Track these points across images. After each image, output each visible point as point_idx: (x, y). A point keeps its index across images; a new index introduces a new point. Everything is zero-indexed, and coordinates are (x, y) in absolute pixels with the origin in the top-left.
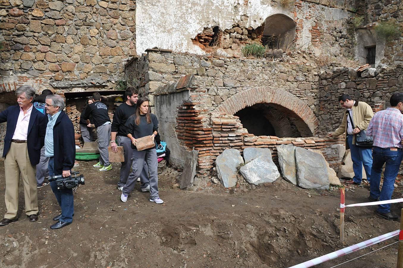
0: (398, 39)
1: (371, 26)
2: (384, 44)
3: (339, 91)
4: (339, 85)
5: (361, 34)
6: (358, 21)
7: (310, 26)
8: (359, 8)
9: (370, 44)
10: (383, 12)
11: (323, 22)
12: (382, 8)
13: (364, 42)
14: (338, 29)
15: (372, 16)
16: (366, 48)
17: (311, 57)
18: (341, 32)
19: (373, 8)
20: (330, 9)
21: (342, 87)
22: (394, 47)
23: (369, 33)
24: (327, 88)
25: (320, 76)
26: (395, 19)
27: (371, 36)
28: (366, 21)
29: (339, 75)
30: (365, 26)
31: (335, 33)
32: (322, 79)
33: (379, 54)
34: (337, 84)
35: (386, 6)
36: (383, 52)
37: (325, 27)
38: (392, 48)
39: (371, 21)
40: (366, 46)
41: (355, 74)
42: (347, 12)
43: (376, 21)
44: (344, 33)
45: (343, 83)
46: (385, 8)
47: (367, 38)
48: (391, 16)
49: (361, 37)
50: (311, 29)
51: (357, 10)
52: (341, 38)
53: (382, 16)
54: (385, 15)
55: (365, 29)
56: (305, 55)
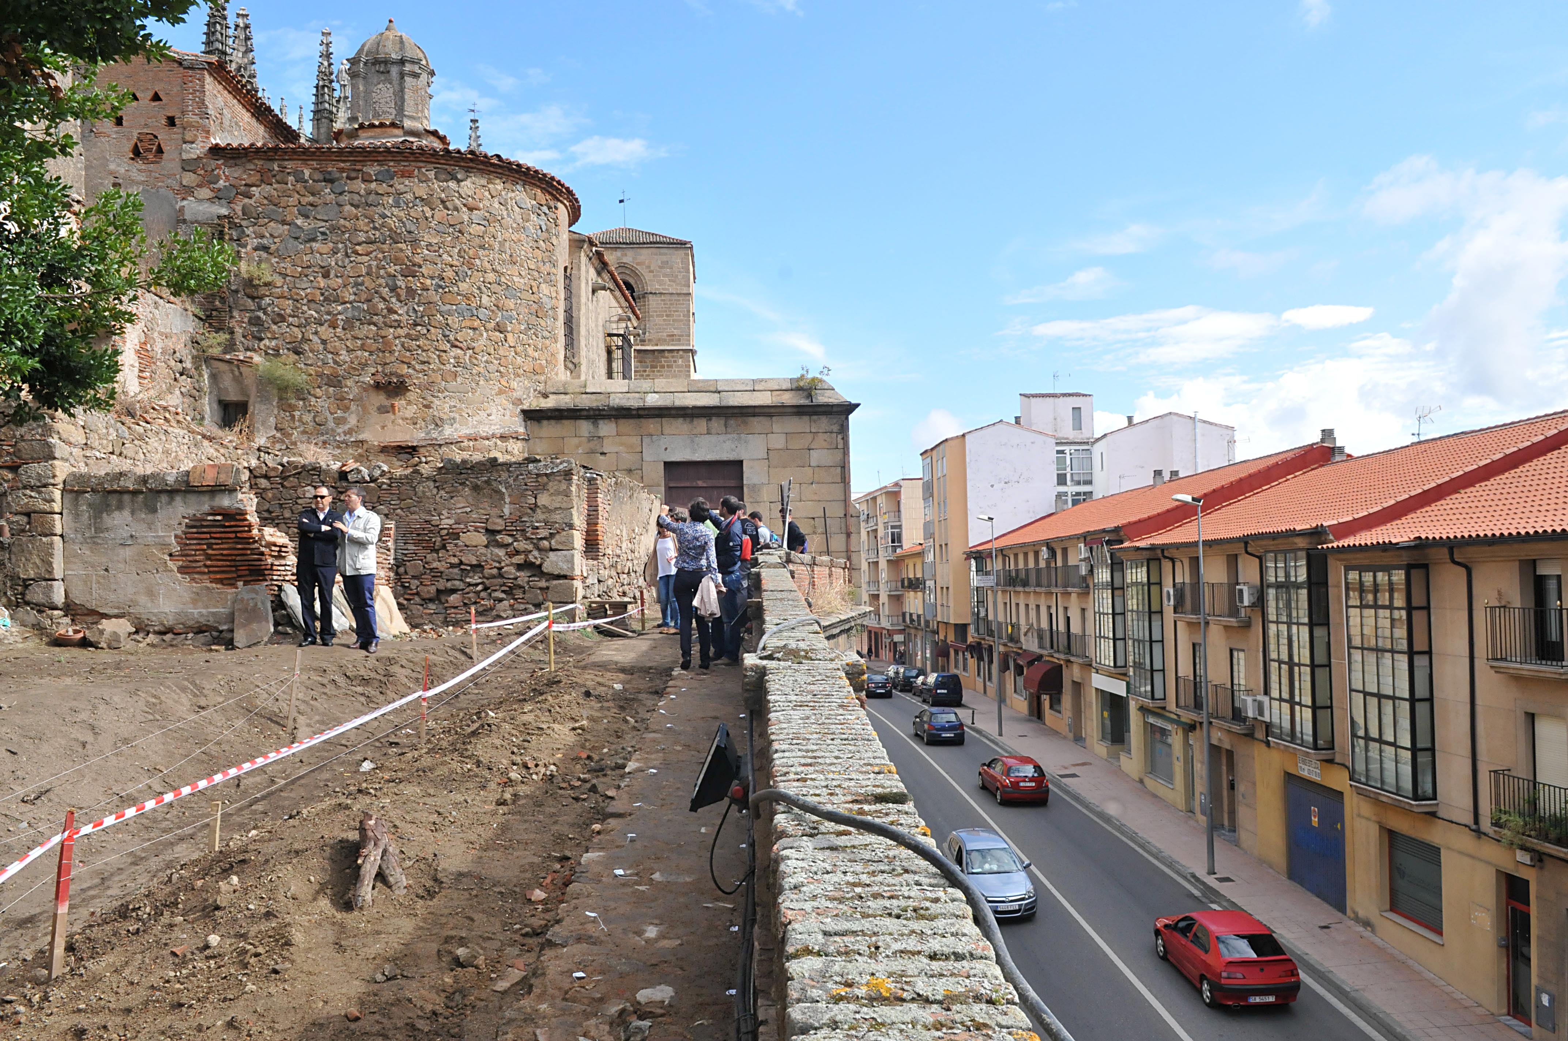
0: (304, 399)
1: (241, 358)
2: (274, 403)
3: (299, 501)
4: (300, 491)
5: (214, 371)
6: (215, 342)
7: (136, 341)
8: (214, 313)
9: (233, 396)
10: (269, 335)
11: (156, 335)
12: (266, 325)
13: (219, 388)
14: (178, 354)
15: (244, 337)
16: (220, 402)
17: (178, 422)
18: (181, 361)
19: (246, 320)
20: (168, 305)
21: (308, 495)
22: (297, 414)
23: (237, 373)
24: (270, 495)
25: (251, 471)
26: (297, 357)
27: (238, 379)
28: (230, 346)
29: (299, 473)
30: (228, 357)
31: (172, 363)
32: (255, 477)
33: (263, 423)
34: (295, 488)
35: (275, 323)
36: (272, 420)
37: (158, 349)
38: (293, 417)
39: (241, 349)
40: (222, 398)
41: (337, 476)
42: (192, 318)
43: (254, 350)
44: (188, 365)
45: (309, 488)
46: (274, 327)
47: (227, 382)
48: (288, 349)
49: (214, 377)
50: (138, 348)
51: (207, 316)
52: (181, 374)
53: (266, 342)
54: (274, 343)
55: (229, 362)
56: (167, 415)
